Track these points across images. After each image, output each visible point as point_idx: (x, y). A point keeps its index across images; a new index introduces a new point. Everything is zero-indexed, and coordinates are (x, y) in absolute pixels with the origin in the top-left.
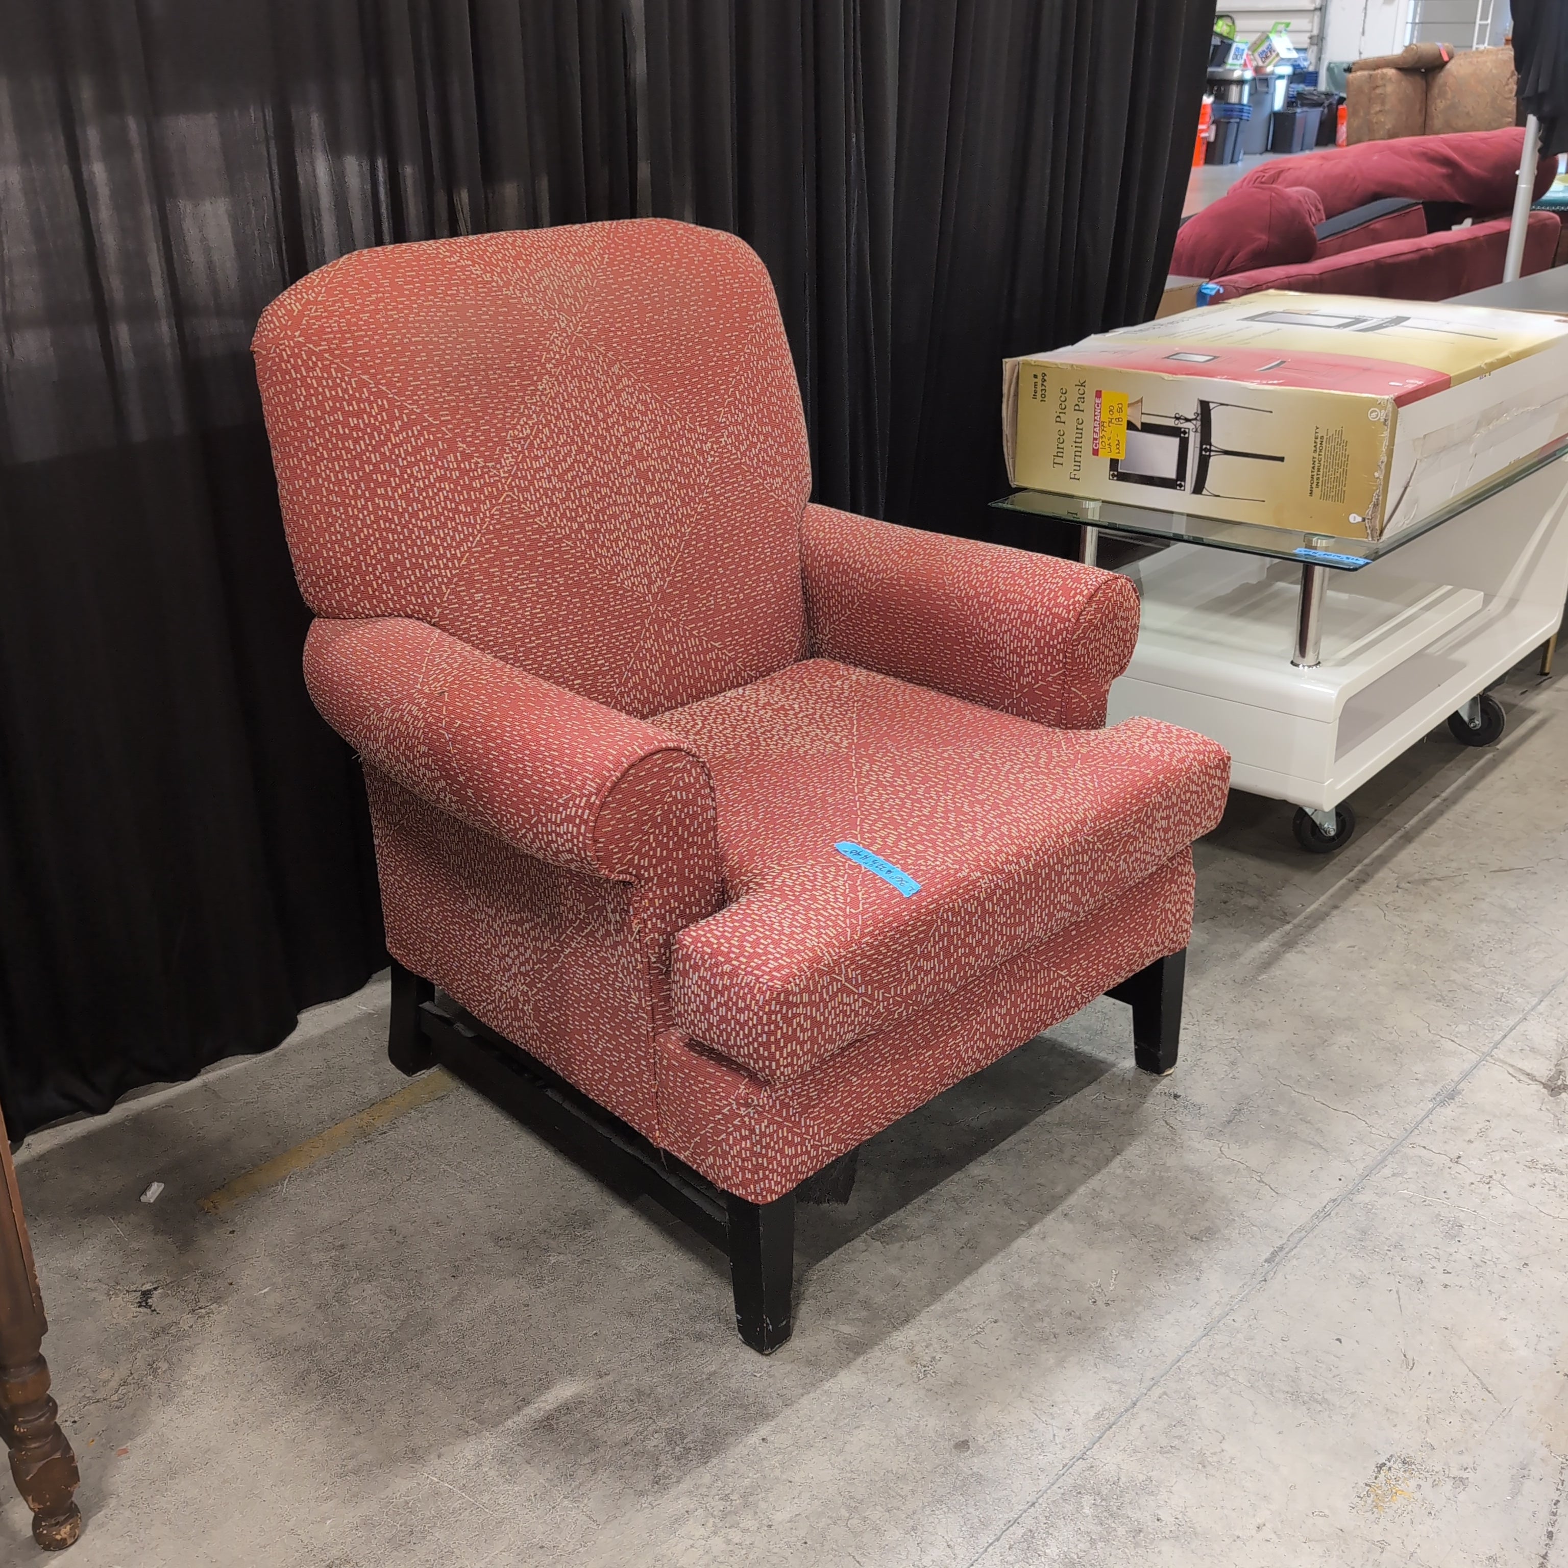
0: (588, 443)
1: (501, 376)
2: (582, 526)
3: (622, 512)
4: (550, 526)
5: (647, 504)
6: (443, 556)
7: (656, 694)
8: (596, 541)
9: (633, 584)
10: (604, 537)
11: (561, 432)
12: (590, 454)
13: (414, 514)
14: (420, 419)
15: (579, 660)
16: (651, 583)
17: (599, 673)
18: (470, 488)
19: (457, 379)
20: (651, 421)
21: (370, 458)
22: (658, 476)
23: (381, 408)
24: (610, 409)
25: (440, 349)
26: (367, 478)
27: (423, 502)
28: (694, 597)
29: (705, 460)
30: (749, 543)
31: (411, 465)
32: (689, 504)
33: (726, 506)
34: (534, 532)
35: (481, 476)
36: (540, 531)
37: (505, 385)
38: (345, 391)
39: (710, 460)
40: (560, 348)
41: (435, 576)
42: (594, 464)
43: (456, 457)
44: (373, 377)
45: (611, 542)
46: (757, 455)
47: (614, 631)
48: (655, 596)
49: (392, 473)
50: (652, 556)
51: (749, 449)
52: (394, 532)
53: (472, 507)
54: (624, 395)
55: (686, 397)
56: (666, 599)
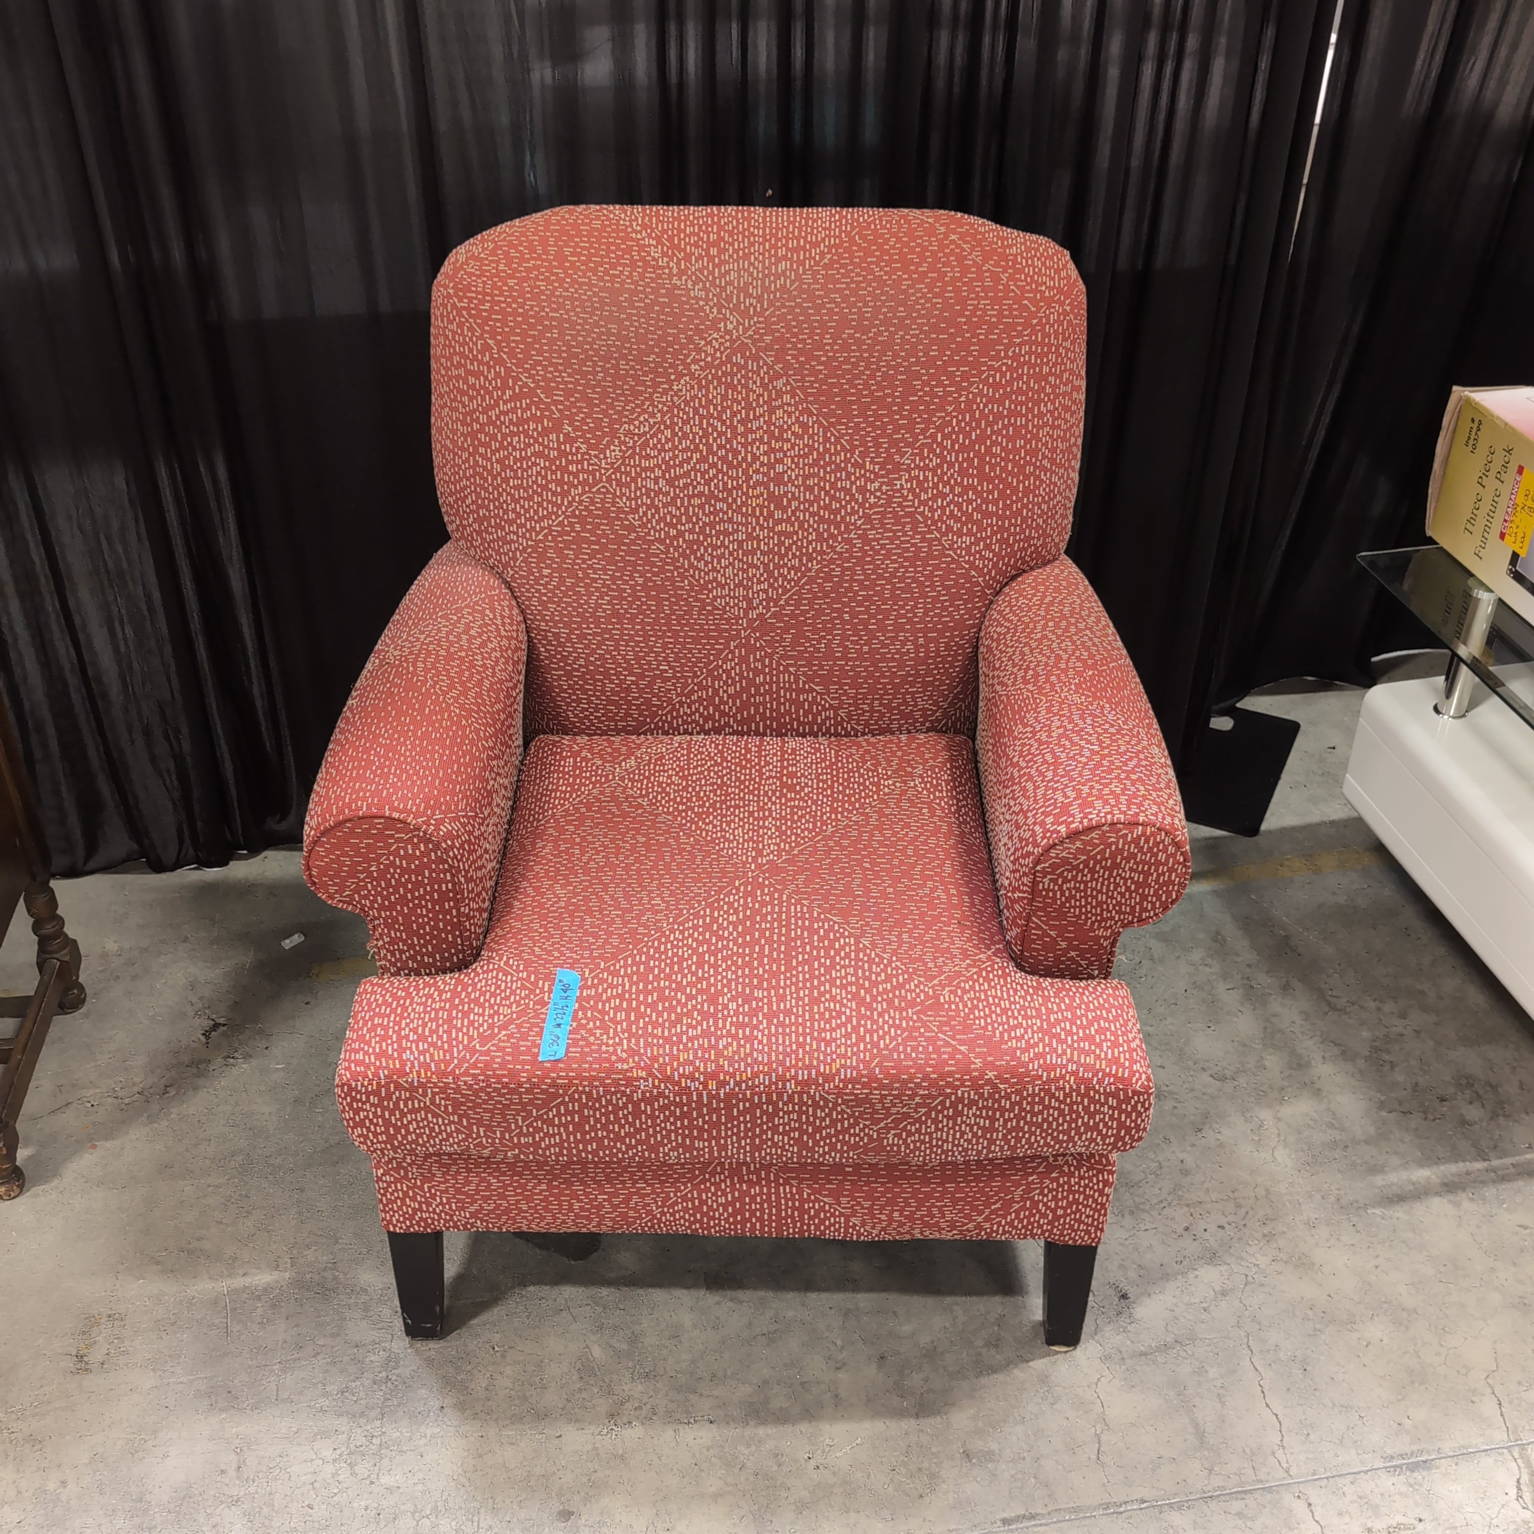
0: (715, 454)
1: (632, 368)
2: (681, 534)
3: (737, 531)
4: (643, 525)
5: (771, 529)
6: (523, 526)
7: (723, 714)
8: (694, 552)
9: (727, 604)
10: (706, 550)
11: (685, 436)
12: (714, 465)
13: (506, 480)
14: (532, 393)
15: (638, 659)
16: (751, 607)
17: (660, 676)
18: (565, 470)
19: (583, 362)
20: (805, 446)
21: (478, 417)
22: (794, 504)
23: (498, 374)
24: (755, 425)
25: (574, 329)
26: (473, 435)
27: (516, 471)
28: (801, 634)
29: (865, 500)
30: (895, 598)
31: (513, 435)
32: (826, 540)
33: (878, 553)
34: (623, 527)
35: (578, 462)
36: (631, 528)
37: (635, 377)
38: (471, 351)
39: (872, 500)
40: (716, 350)
41: (512, 541)
42: (716, 476)
43: (558, 437)
44: (498, 343)
45: (713, 557)
46: (943, 508)
47: (689, 643)
48: (751, 621)
49: (493, 437)
50: (759, 582)
51: (934, 498)
52: (486, 490)
53: (562, 488)
54: (780, 413)
55: (864, 429)
56: (764, 627)
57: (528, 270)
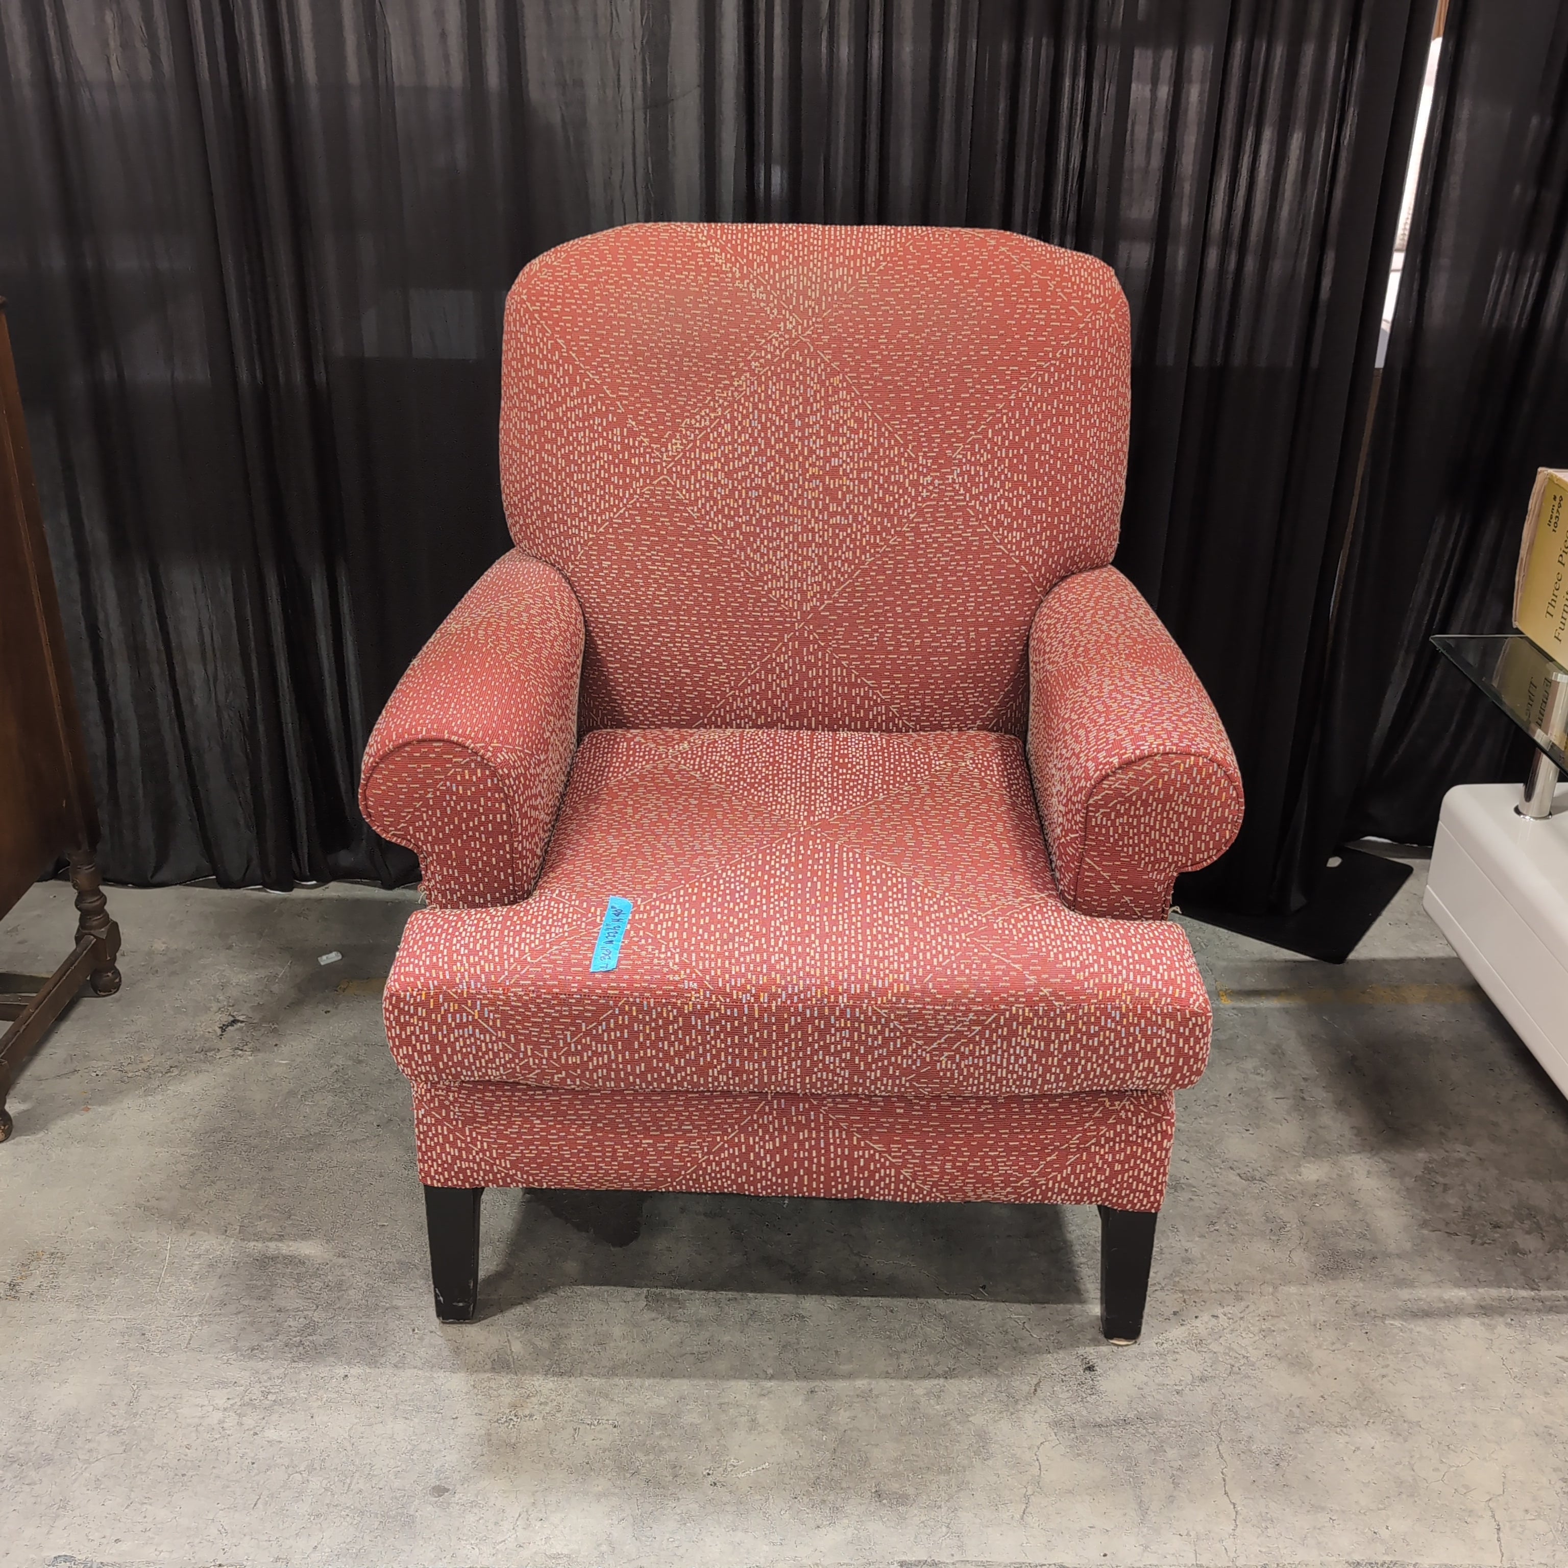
22: (849, 497)
27: (580, 466)
29: (918, 494)
39: (925, 494)
40: (775, 348)
42: (773, 469)
57: (599, 275)
